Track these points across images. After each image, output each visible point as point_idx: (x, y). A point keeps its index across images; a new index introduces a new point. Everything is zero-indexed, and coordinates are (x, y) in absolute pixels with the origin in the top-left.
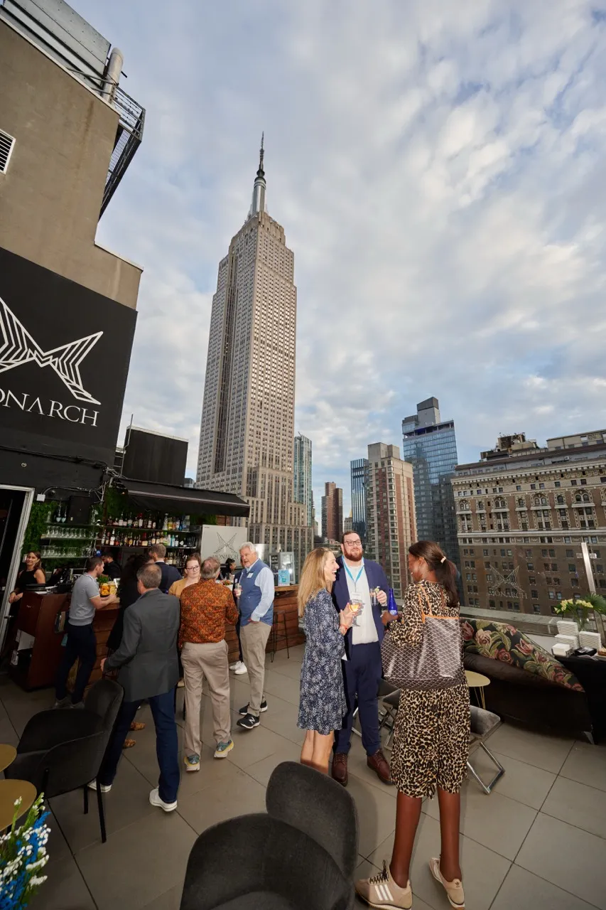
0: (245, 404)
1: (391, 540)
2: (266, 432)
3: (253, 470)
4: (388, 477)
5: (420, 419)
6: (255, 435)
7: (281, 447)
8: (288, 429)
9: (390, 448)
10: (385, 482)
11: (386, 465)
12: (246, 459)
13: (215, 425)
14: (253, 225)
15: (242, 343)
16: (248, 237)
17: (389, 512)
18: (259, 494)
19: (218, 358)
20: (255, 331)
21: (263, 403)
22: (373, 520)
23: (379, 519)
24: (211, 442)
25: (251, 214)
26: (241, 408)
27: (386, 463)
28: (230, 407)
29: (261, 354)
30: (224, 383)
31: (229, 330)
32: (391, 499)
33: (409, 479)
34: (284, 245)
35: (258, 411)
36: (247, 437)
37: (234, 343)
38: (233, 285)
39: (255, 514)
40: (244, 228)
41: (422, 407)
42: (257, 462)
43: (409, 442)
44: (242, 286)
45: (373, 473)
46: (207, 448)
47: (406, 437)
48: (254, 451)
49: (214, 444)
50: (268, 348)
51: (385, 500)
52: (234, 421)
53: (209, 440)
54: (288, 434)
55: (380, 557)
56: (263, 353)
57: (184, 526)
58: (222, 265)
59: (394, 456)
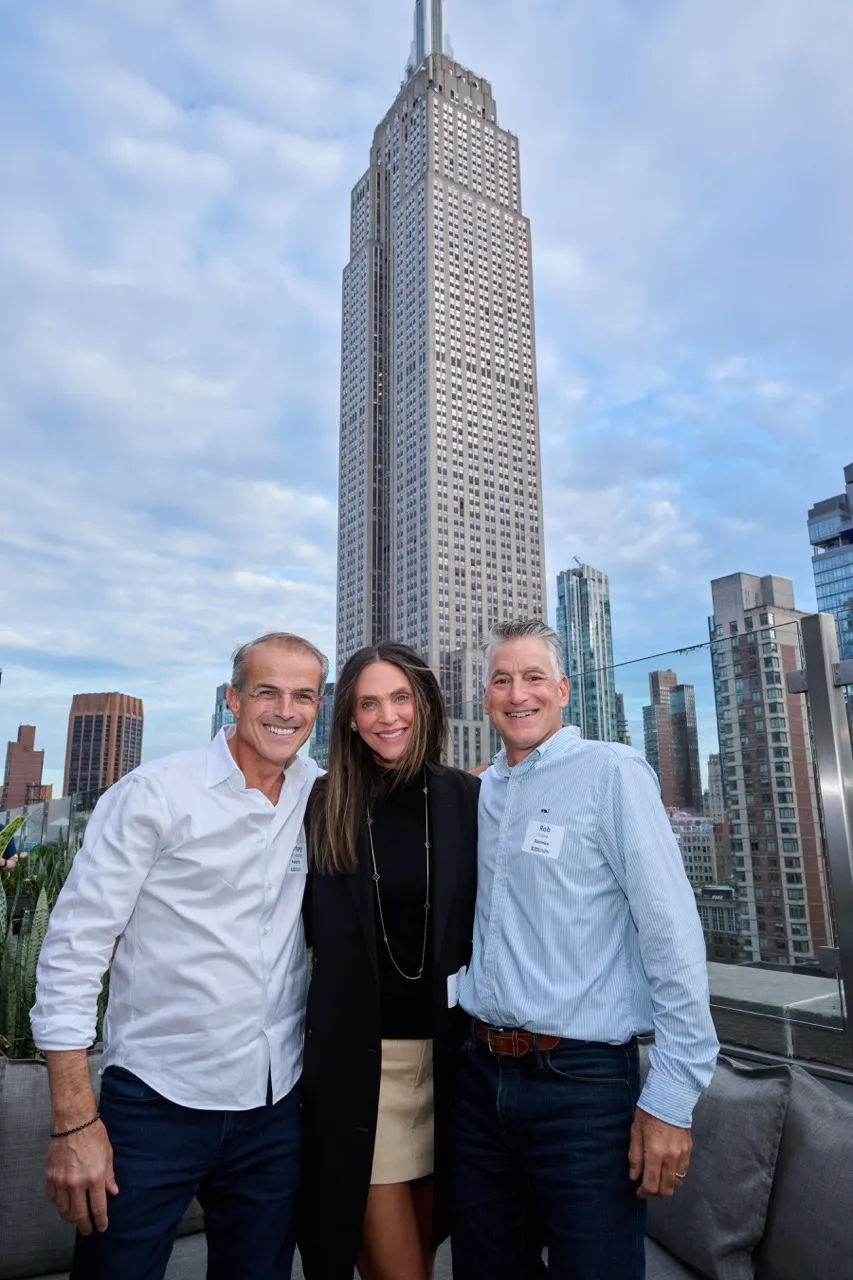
0: (424, 509)
1: (777, 804)
2: (478, 568)
3: (453, 658)
4: (762, 655)
5: (851, 503)
6: (452, 578)
7: (515, 599)
8: (530, 557)
9: (766, 583)
10: (755, 665)
11: (757, 626)
12: (436, 635)
13: (367, 562)
14: (418, 89)
15: (411, 368)
16: (408, 121)
17: (770, 738)
18: (469, 710)
19: (362, 411)
20: (437, 342)
21: (466, 503)
22: (733, 759)
23: (745, 756)
24: (360, 601)
25: (414, 62)
26: (418, 519)
27: (757, 620)
28: (394, 519)
29: (454, 391)
30: (379, 466)
31: (382, 344)
32: (773, 707)
34: (493, 123)
35: (456, 523)
36: (435, 585)
37: (394, 372)
38: (383, 240)
39: (462, 756)
40: (399, 100)
42: (462, 639)
43: (829, 563)
44: (402, 238)
45: (728, 647)
46: (352, 615)
47: (821, 551)
48: (453, 615)
49: (367, 606)
50: (469, 374)
51: (757, 711)
52: (404, 551)
53: (356, 597)
54: (529, 568)
55: (755, 846)
56: (460, 388)
58: (358, 195)
59: (777, 602)
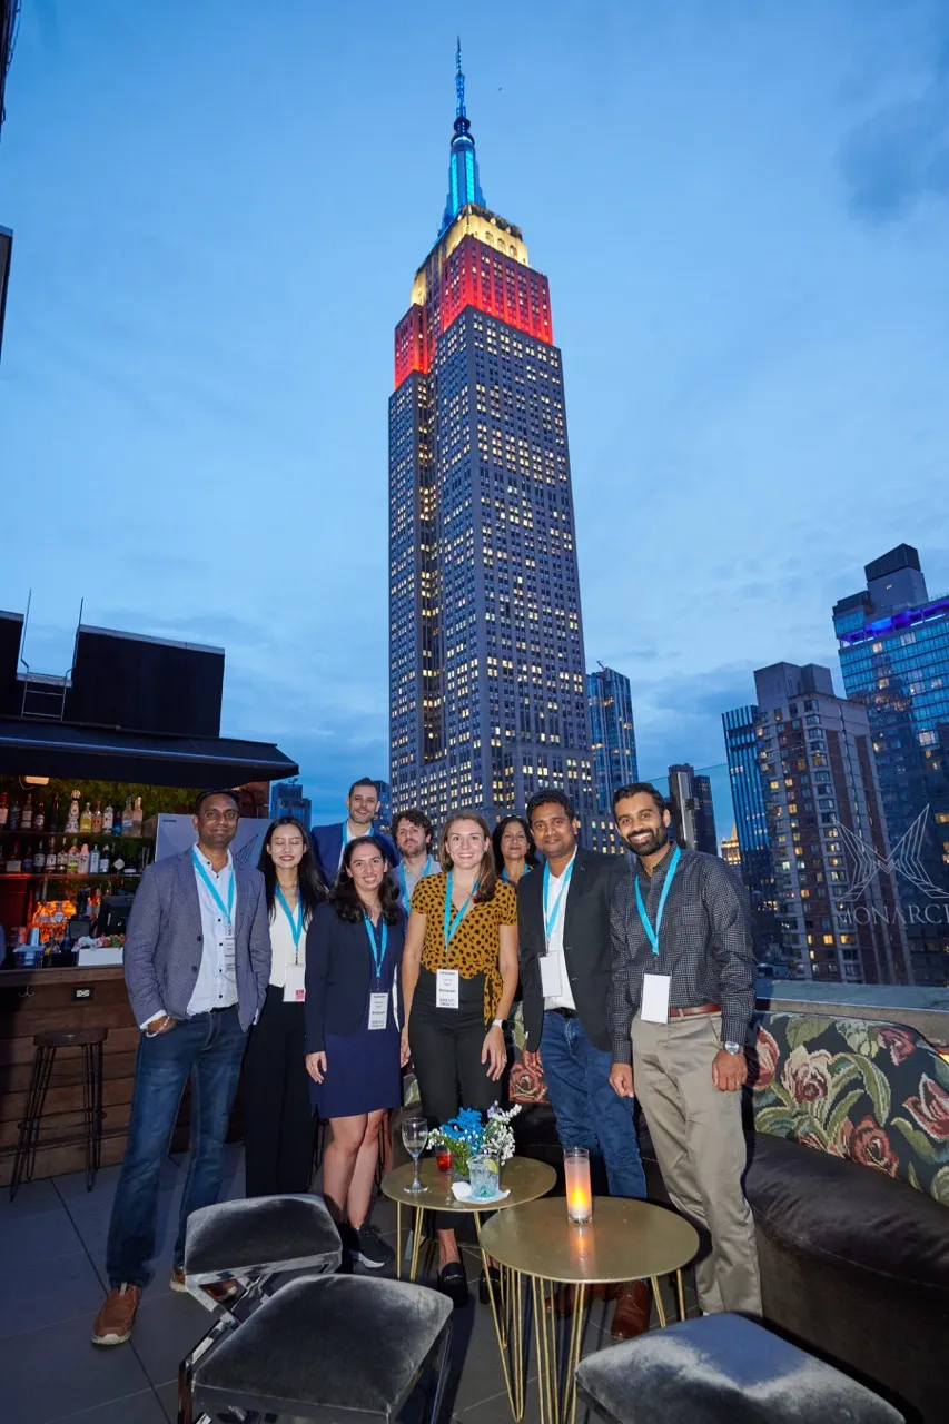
2: (525, 668)
3: (503, 752)
4: (808, 740)
5: (873, 598)
6: (501, 677)
7: (559, 696)
8: (571, 656)
10: (802, 749)
11: (802, 712)
12: (486, 730)
13: (417, 665)
16: (448, 263)
17: (820, 819)
19: (410, 526)
20: (481, 459)
21: (511, 607)
27: (801, 706)
28: (442, 623)
29: (497, 504)
30: (427, 576)
31: (426, 464)
33: (860, 741)
35: (502, 625)
37: (440, 490)
38: (426, 370)
41: (875, 571)
42: (511, 734)
43: (852, 656)
44: (445, 367)
45: (773, 733)
47: (846, 644)
48: (502, 711)
49: (418, 705)
50: (510, 489)
51: (805, 793)
52: (454, 652)
54: (573, 667)
56: (503, 501)
57: (127, 823)
59: (818, 690)
